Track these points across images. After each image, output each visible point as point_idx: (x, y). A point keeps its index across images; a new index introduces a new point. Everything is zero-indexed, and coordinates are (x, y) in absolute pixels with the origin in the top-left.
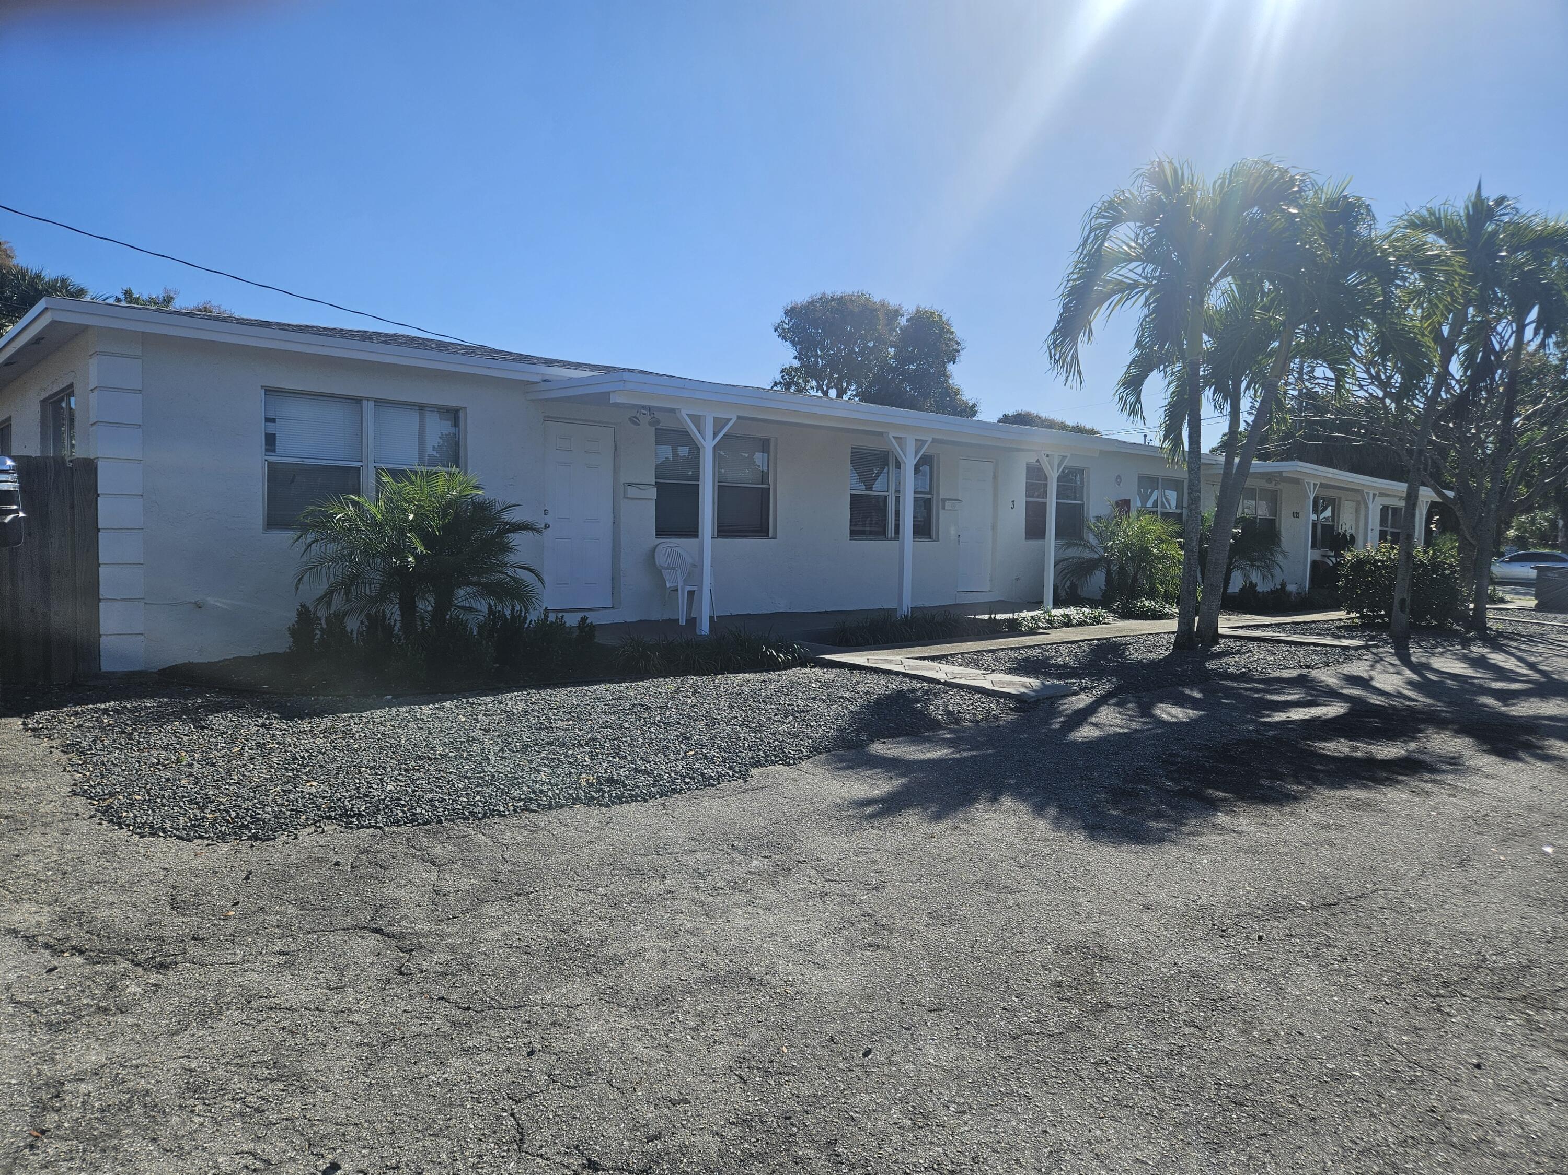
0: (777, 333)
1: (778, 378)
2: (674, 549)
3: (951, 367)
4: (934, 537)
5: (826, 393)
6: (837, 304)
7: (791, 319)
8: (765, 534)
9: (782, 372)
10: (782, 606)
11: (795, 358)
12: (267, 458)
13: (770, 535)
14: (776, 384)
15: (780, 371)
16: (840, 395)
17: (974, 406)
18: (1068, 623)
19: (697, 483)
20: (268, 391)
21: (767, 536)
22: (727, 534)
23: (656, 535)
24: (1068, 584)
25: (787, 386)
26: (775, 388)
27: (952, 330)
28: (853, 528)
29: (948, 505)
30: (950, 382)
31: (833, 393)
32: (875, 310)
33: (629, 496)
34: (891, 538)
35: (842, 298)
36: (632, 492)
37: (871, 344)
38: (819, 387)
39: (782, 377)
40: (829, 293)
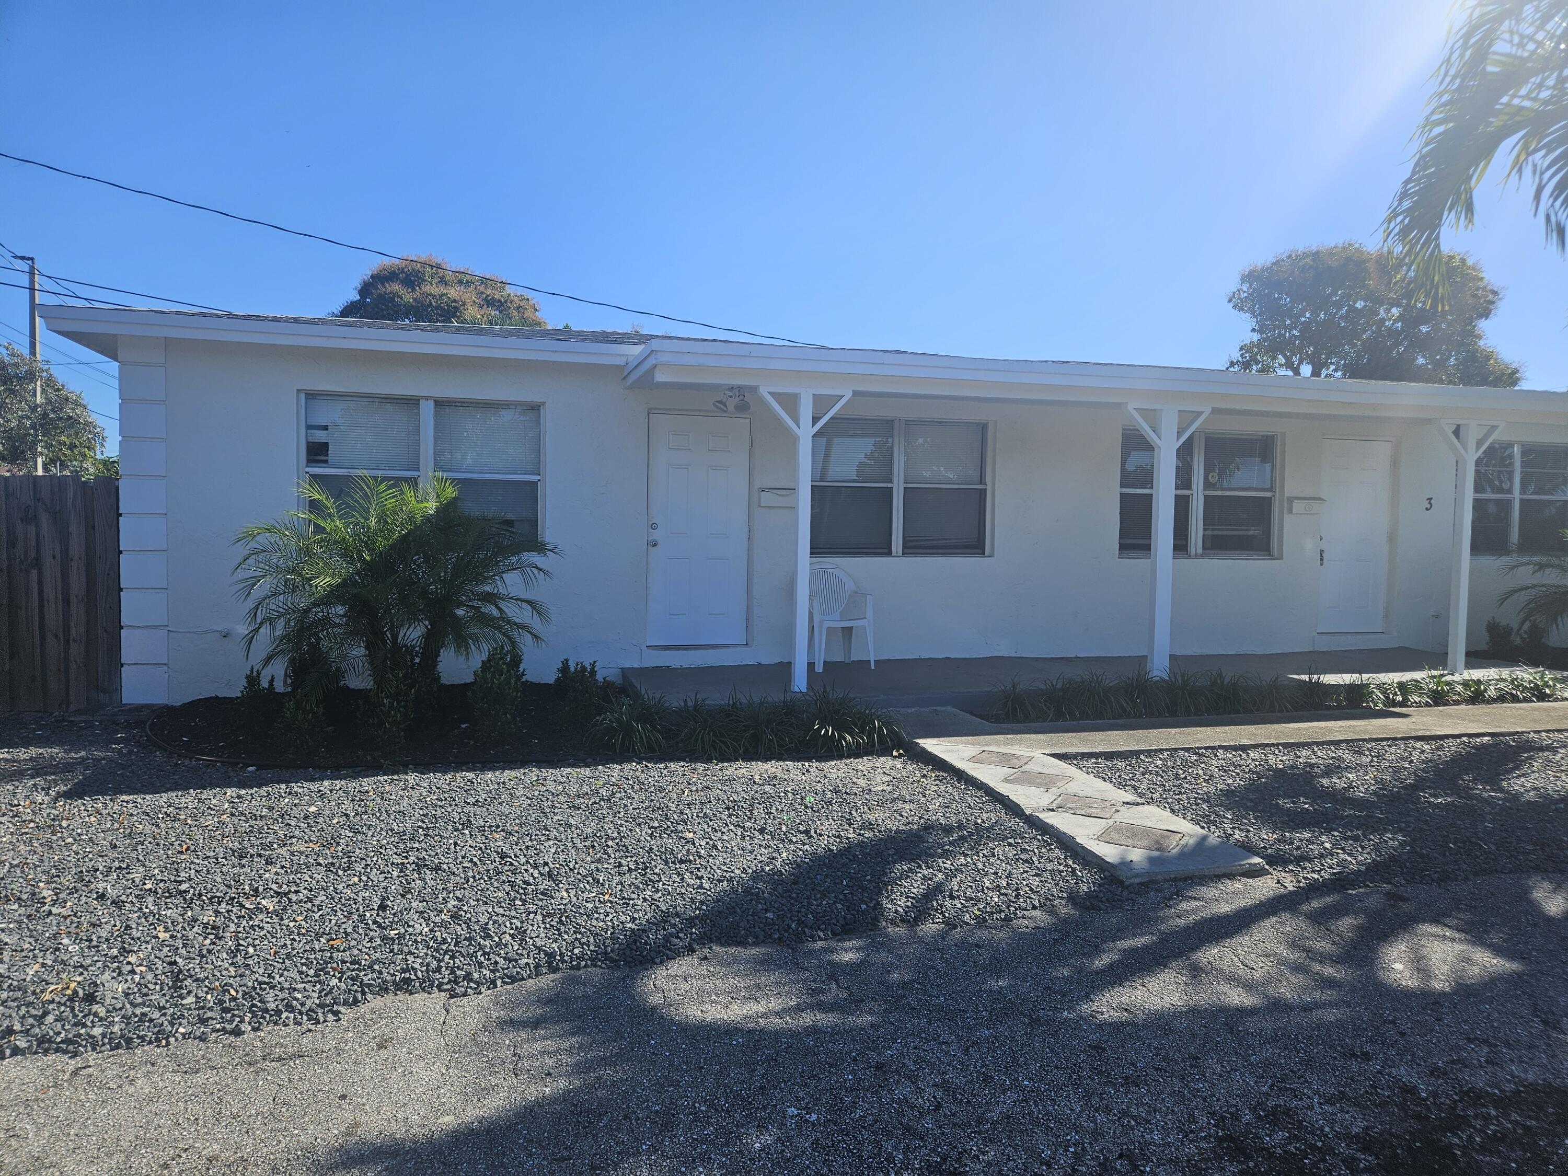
0: (1231, 305)
1: (1236, 356)
2: (832, 571)
3: (1483, 325)
4: (1276, 554)
5: (1297, 372)
6: (1313, 260)
7: (1251, 285)
8: (980, 551)
9: (1241, 349)
10: (1004, 650)
11: (1253, 330)
12: (308, 469)
13: (987, 552)
14: (1232, 364)
15: (1239, 347)
16: (1316, 373)
17: (1516, 371)
18: (1477, 696)
19: (890, 485)
20: (311, 396)
21: (983, 553)
22: (931, 551)
23: (811, 553)
24: (1526, 626)
25: (1246, 365)
26: (1232, 369)
27: (1481, 275)
28: (1123, 541)
29: (1298, 506)
30: (1481, 343)
31: (1306, 370)
32: (1364, 262)
33: (762, 505)
34: (1196, 555)
35: (1318, 252)
36: (767, 498)
37: (1360, 305)
38: (1289, 365)
39: (1242, 355)
40: (1301, 249)
